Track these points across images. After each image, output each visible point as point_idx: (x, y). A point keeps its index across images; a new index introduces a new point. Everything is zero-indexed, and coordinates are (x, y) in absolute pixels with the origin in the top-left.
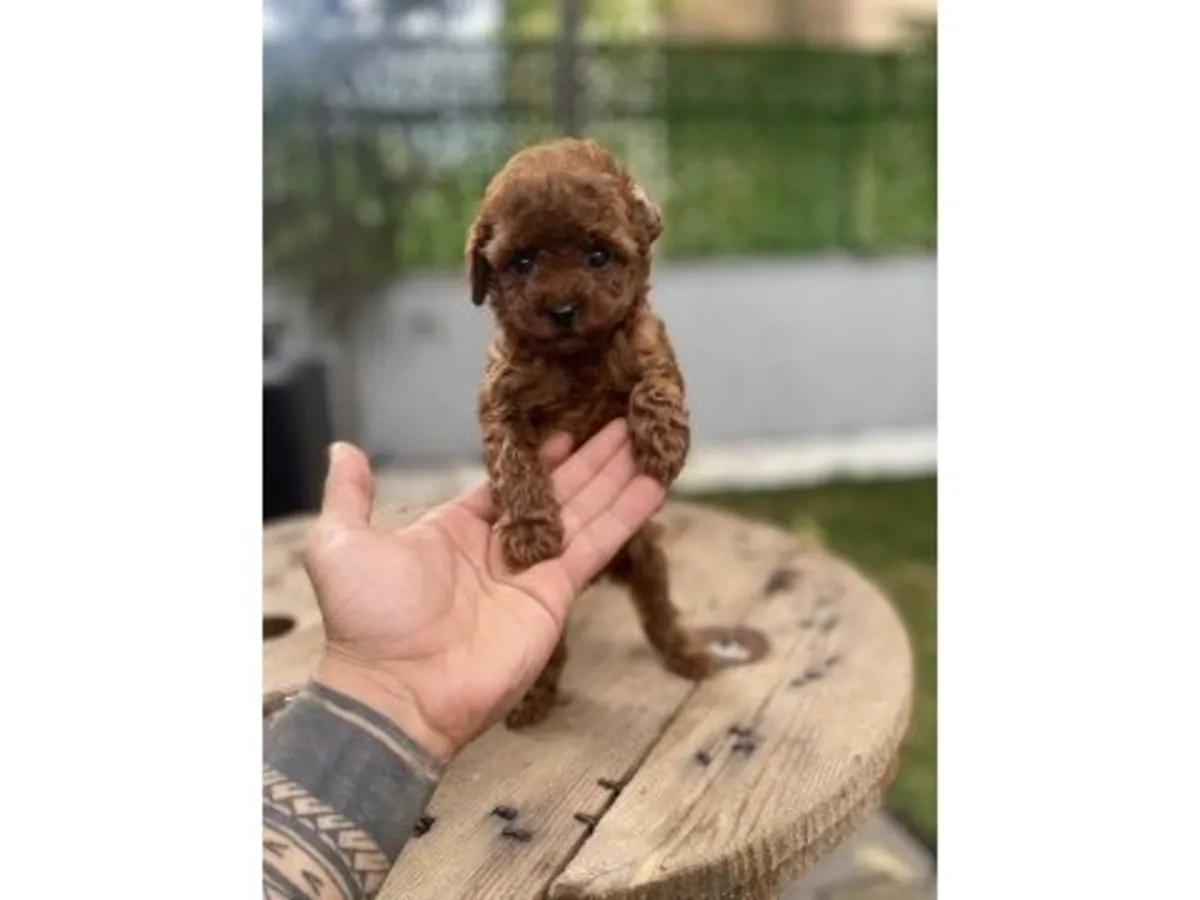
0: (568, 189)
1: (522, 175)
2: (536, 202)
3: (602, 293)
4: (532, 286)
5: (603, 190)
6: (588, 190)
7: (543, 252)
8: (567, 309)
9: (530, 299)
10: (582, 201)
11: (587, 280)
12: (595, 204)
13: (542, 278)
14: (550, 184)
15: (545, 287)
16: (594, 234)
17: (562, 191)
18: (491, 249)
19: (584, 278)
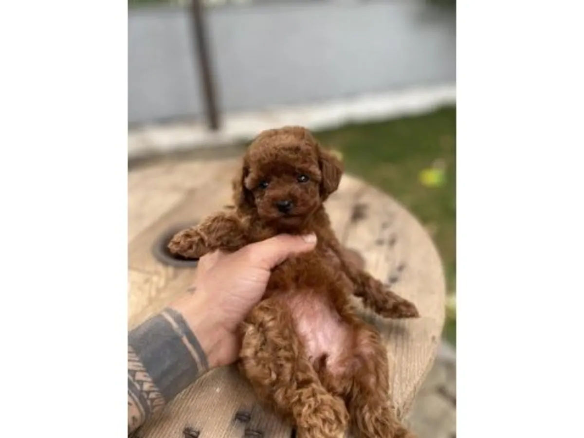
3: (305, 195)
4: (268, 194)
7: (274, 177)
18: (248, 181)
19: (295, 188)
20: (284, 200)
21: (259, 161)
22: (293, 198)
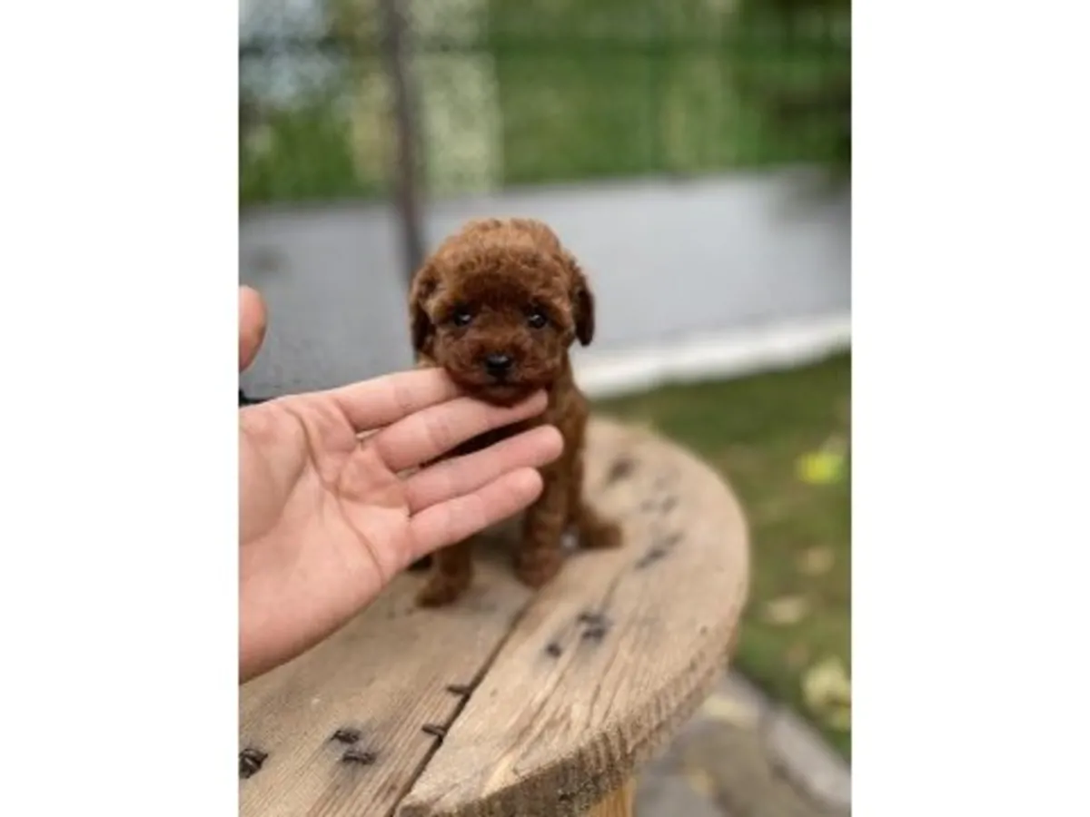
3: (538, 349)
8: (503, 359)
9: (468, 346)
11: (524, 336)
16: (536, 299)
19: (522, 334)
20: (500, 354)
21: (462, 268)
22: (517, 352)
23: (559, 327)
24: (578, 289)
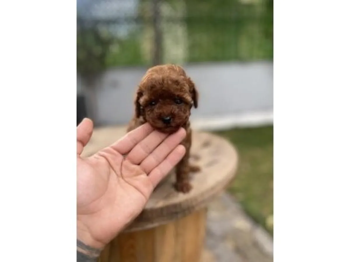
0: (170, 82)
1: (154, 76)
2: (158, 87)
3: (180, 112)
4: (157, 111)
5: (182, 82)
6: (177, 82)
7: (160, 100)
8: (168, 118)
9: (155, 115)
10: (175, 86)
11: (175, 108)
12: (179, 87)
13: (160, 108)
14: (163, 80)
15: (161, 111)
16: (178, 96)
17: (168, 83)
18: (142, 100)
23: (187, 103)
24: (192, 89)
